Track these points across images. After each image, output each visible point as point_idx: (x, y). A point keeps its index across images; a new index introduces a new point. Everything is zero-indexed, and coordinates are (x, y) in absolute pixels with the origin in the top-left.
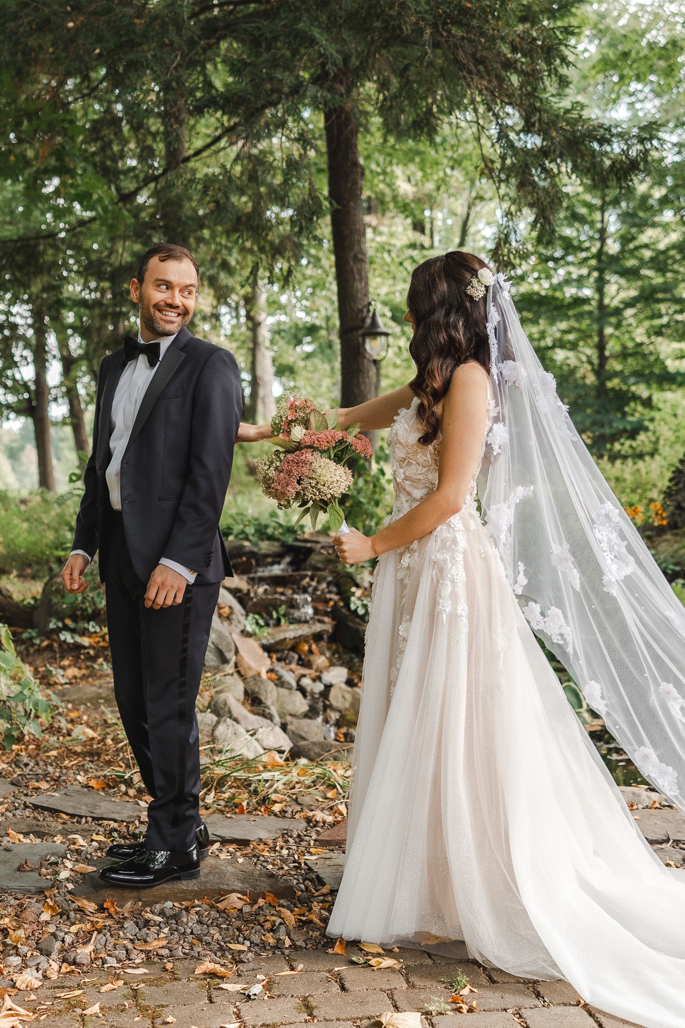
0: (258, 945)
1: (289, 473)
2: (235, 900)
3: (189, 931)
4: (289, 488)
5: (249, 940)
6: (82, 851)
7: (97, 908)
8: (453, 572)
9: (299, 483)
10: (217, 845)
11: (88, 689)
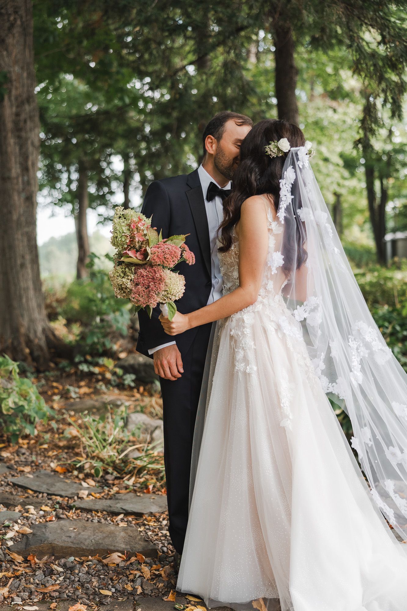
0: (119, 591)
1: (147, 286)
2: (116, 558)
3: (77, 579)
5: (115, 588)
6: (30, 517)
7: (23, 559)
10: (122, 516)
11: (89, 402)
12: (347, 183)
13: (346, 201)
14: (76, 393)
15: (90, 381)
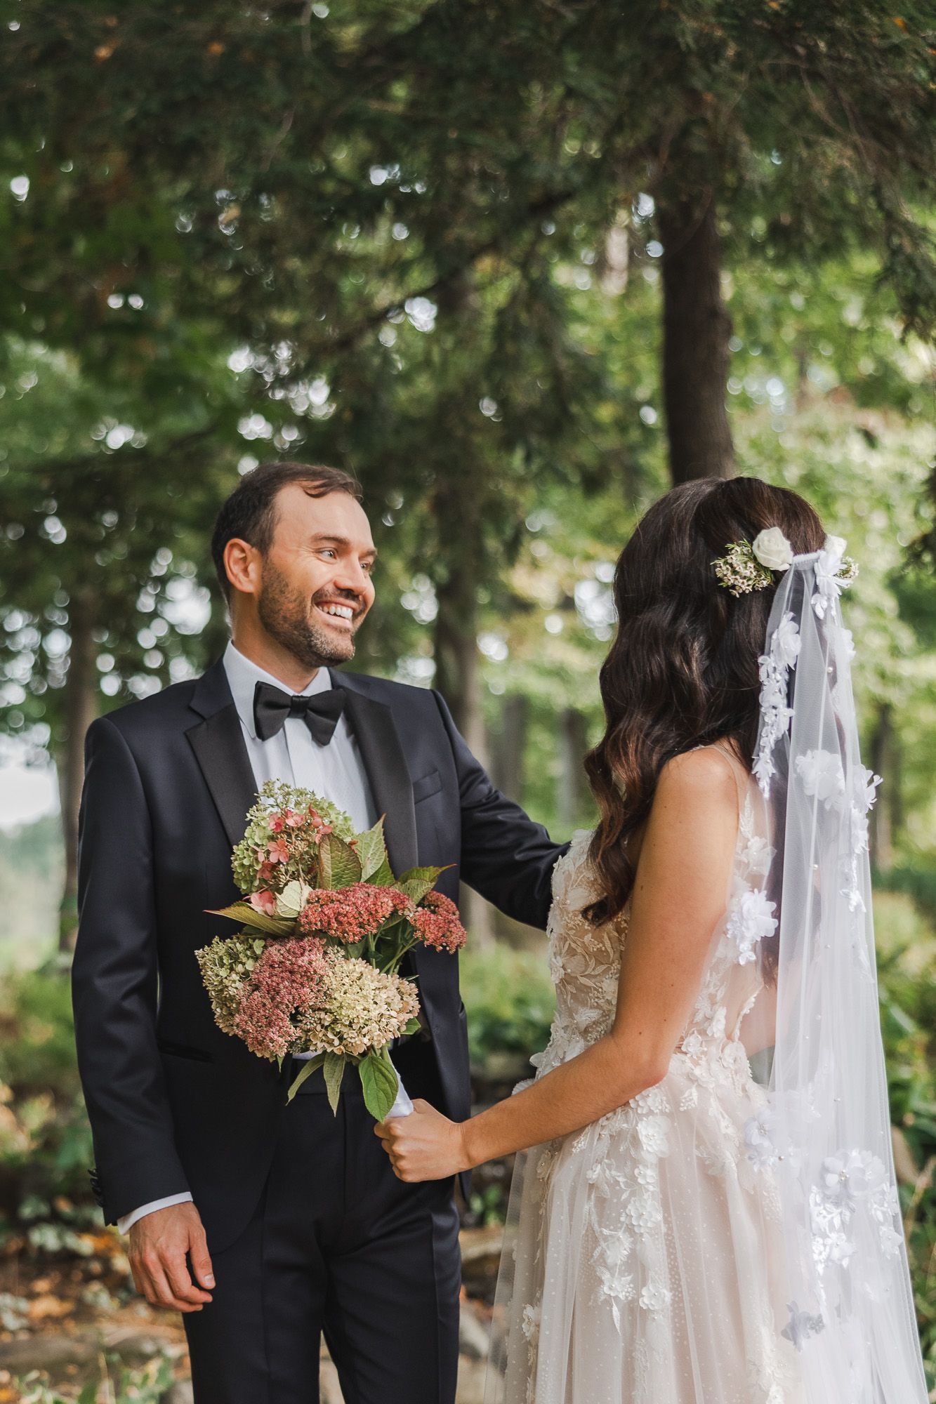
1: (274, 992)
4: (273, 1033)
8: (631, 1209)
9: (294, 1019)
11: (57, 1344)
12: (907, 668)
13: (909, 722)
14: (18, 1314)
15: (66, 1277)
